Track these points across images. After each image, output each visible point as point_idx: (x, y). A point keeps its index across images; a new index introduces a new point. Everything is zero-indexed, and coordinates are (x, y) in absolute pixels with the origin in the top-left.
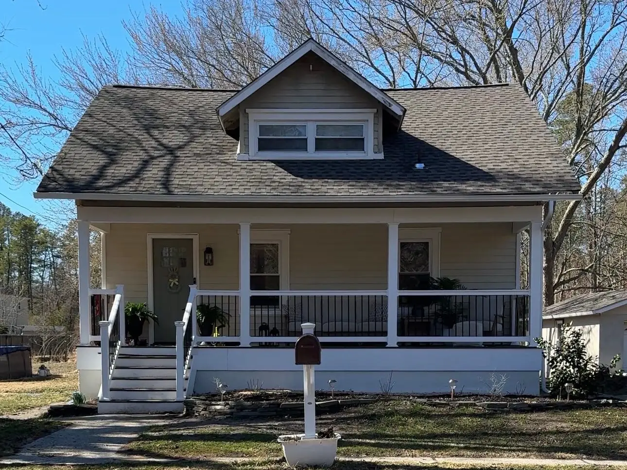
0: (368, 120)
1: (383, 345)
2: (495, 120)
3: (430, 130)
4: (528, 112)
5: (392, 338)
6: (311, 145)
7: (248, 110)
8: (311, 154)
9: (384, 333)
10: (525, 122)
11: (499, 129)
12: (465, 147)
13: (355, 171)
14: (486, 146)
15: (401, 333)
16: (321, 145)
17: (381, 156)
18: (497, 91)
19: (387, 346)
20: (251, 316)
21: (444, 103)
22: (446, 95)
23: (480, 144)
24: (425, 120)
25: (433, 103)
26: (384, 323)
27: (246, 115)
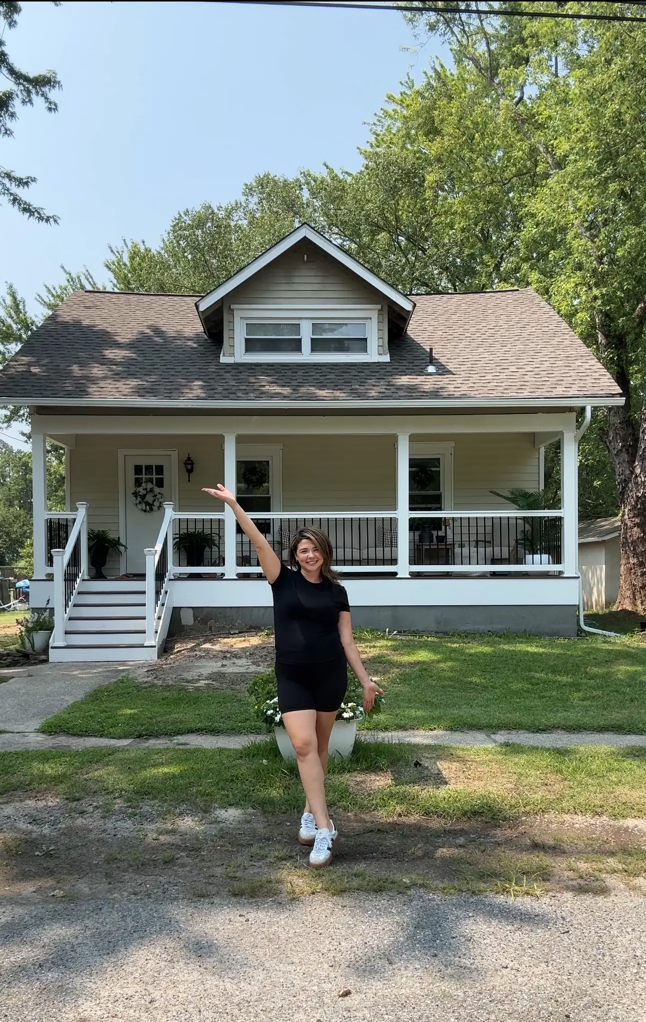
0: (371, 318)
1: (393, 575)
2: (511, 323)
3: (440, 333)
4: (547, 316)
5: (403, 567)
6: (306, 345)
7: (233, 307)
8: (306, 356)
9: (394, 561)
10: (546, 325)
11: (517, 332)
12: (481, 350)
13: (357, 374)
14: (505, 349)
15: (413, 561)
16: (318, 345)
17: (387, 358)
18: (508, 296)
19: (398, 576)
20: (237, 543)
21: (452, 307)
22: (453, 300)
23: (498, 346)
24: (432, 323)
25: (439, 308)
26: (393, 548)
27: (232, 311)
